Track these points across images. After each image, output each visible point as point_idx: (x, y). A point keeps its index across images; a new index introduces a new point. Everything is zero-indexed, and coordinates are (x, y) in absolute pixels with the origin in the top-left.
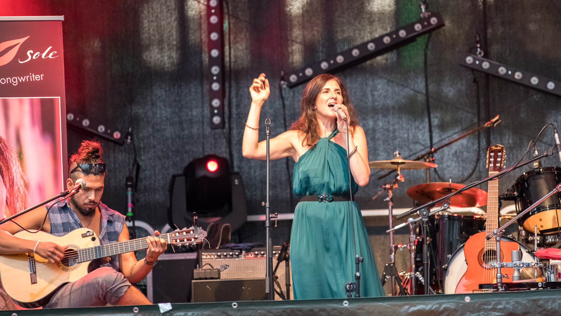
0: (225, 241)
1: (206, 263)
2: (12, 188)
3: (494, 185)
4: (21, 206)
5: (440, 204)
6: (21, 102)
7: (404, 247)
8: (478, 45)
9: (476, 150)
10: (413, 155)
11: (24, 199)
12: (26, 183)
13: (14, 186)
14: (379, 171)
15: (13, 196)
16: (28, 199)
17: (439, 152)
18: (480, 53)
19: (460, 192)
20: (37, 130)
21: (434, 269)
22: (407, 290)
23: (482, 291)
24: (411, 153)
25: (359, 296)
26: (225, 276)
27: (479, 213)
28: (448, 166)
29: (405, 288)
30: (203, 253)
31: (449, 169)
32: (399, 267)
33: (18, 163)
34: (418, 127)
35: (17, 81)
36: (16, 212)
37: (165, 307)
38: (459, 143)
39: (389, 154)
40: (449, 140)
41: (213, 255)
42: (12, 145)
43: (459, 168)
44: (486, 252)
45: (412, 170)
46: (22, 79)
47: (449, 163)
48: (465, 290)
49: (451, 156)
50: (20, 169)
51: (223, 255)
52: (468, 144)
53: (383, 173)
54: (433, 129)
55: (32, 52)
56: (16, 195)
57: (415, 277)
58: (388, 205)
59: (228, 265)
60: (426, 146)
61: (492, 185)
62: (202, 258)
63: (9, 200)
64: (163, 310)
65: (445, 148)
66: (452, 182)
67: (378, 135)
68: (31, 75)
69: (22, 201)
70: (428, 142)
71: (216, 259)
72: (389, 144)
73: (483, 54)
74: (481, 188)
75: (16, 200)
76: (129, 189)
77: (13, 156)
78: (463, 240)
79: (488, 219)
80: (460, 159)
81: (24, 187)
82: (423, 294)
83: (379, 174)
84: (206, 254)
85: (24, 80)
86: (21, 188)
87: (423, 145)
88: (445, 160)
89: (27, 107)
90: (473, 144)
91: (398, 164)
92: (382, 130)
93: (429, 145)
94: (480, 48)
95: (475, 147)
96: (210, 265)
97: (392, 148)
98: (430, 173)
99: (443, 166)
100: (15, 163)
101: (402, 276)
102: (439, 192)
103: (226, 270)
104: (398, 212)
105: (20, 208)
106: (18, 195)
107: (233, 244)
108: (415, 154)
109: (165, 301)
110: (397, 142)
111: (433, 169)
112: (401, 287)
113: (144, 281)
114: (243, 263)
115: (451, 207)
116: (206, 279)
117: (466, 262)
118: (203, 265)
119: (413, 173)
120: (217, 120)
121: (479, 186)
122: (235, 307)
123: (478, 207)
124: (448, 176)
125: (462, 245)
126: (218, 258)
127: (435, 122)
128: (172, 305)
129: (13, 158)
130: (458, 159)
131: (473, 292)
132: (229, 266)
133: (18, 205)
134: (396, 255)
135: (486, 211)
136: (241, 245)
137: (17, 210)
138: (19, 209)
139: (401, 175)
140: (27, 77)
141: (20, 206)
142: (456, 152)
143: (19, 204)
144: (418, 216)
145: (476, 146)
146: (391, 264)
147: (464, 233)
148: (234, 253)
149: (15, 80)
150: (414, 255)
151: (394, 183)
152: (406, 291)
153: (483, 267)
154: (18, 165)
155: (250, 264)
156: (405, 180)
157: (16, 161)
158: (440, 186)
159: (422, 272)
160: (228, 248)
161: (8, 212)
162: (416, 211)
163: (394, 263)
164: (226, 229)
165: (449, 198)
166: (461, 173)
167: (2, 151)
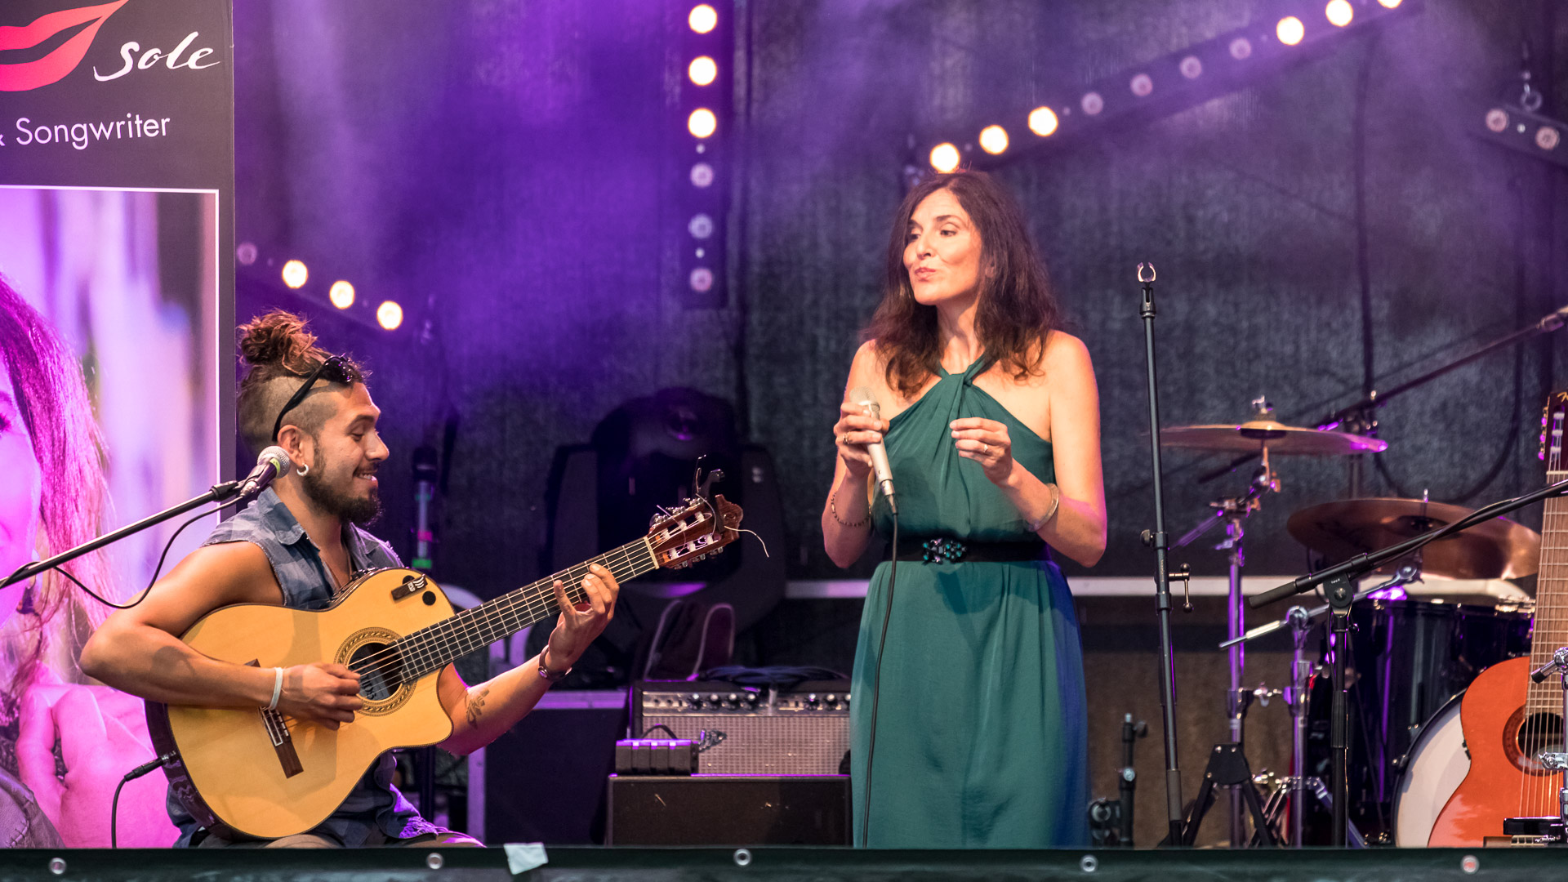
0: (715, 657)
1: (655, 724)
2: (60, 467)
3: (1561, 513)
4: (86, 524)
5: (1389, 564)
6: (97, 200)
7: (1274, 695)
8: (1527, 76)
9: (1506, 398)
10: (1308, 409)
11: (96, 504)
12: (105, 453)
13: (68, 462)
14: (1202, 458)
15: (64, 494)
16: (108, 505)
17: (1390, 403)
18: (1531, 101)
19: (1454, 532)
20: (144, 292)
21: (1365, 769)
22: (1279, 830)
23: (1515, 841)
24: (1303, 405)
25: (1131, 843)
26: (711, 767)
27: (1511, 599)
28: (1418, 450)
29: (1273, 823)
30: (645, 693)
31: (1421, 457)
32: (1254, 755)
33: (81, 392)
34: (1328, 325)
35: (85, 136)
36: (69, 543)
37: (525, 856)
38: (1454, 377)
39: (1233, 404)
40: (1423, 368)
41: (677, 698)
42: (65, 335)
43: (1451, 456)
44: (1531, 718)
45: (1303, 457)
46: (102, 131)
47: (1420, 440)
48: (1460, 836)
49: (1427, 420)
50: (88, 410)
51: (709, 700)
52: (1482, 380)
53: (1213, 463)
54: (1375, 331)
55: (135, 46)
56: (73, 491)
57: (1305, 789)
58: (1229, 564)
59: (723, 731)
60: (1352, 382)
61: (1556, 513)
62: (642, 709)
63: (50, 505)
64: (519, 864)
65: (1410, 392)
66: (1430, 498)
67: (1202, 345)
68: (129, 119)
69: (90, 511)
70: (1360, 371)
71: (686, 711)
72: (1235, 375)
73: (1539, 103)
74: (1519, 520)
75: (70, 507)
76: (423, 485)
77: (65, 370)
78: (1457, 680)
79: (1538, 617)
80: (1456, 427)
81: (96, 466)
82: (1329, 842)
83: (1201, 464)
84: (654, 695)
85: (107, 135)
86: (87, 470)
87: (1342, 381)
88: (1407, 429)
89: (114, 220)
90: (1499, 383)
91: (1262, 434)
92: (1214, 330)
93: (1361, 380)
94: (1531, 83)
95: (1504, 393)
96: (666, 729)
97: (1245, 385)
98: (1361, 469)
99: (1402, 447)
100: (71, 390)
101: (1263, 786)
102: (1387, 527)
103: (718, 747)
104: (1256, 586)
105: (83, 531)
106: (77, 491)
107: (741, 669)
108: (1317, 406)
109: (526, 838)
110: (1260, 368)
111: (1371, 457)
112: (1260, 819)
113: (461, 773)
114: (769, 727)
115: (1423, 576)
116: (653, 772)
117: (1466, 749)
118: (645, 731)
119: (1309, 465)
120: (701, 279)
121: (1512, 514)
122: (743, 863)
123: (1509, 580)
124: (1415, 480)
125: (1454, 697)
126: (693, 711)
127: (1382, 309)
128: (548, 851)
130: (1448, 426)
131: (1485, 843)
132: (725, 737)
133: (77, 521)
134: (1247, 721)
135: (1532, 595)
136: (766, 671)
137: (74, 537)
138: (79, 533)
139: (1271, 472)
140: (118, 125)
141: (82, 526)
142: (1444, 406)
143: (80, 519)
144: (1318, 600)
145: (1508, 389)
146: (1232, 746)
147: (1462, 659)
148: (742, 695)
149: (79, 132)
150: (1304, 722)
151: (1250, 497)
152: (1274, 832)
153: (1520, 768)
154: (80, 397)
155: (792, 731)
156: (1283, 486)
157: (74, 384)
158: (1393, 508)
159: (1327, 777)
160: (723, 679)
161: (47, 541)
162: (1313, 585)
163: (1241, 745)
164: (721, 620)
165: (1419, 547)
166: (1458, 471)
167: (34, 353)
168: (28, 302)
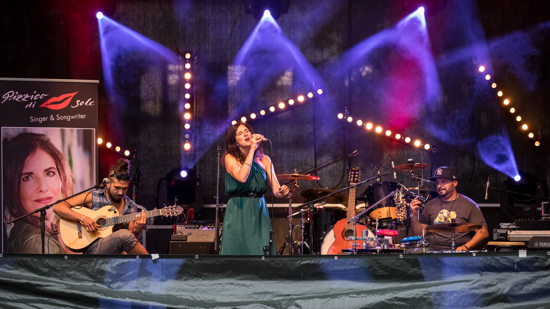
0: (190, 219)
2: (65, 182)
3: (353, 191)
5: (320, 201)
6: (72, 130)
7: (298, 226)
12: (74, 179)
15: (66, 187)
16: (74, 189)
17: (320, 170)
18: (347, 112)
19: (333, 195)
20: (81, 148)
21: (315, 240)
22: (298, 252)
23: (344, 254)
24: (303, 171)
26: (190, 239)
27: (343, 208)
28: (325, 179)
32: (294, 238)
33: (69, 167)
34: (308, 155)
35: (70, 118)
38: (332, 165)
39: (290, 170)
40: (326, 164)
41: (183, 227)
43: (331, 180)
44: (347, 230)
46: (73, 117)
48: (334, 253)
49: (327, 173)
50: (70, 171)
51: (189, 227)
52: (337, 166)
54: (317, 156)
55: (79, 101)
57: (304, 244)
58: (289, 201)
62: (176, 229)
63: (63, 189)
64: (154, 258)
65: (324, 168)
66: (328, 188)
68: (78, 115)
69: (71, 190)
71: (185, 229)
72: (290, 165)
75: (67, 189)
76: (134, 186)
78: (333, 223)
79: (348, 211)
80: (332, 175)
81: (72, 182)
82: (308, 254)
84: (178, 226)
86: (70, 182)
87: (310, 166)
88: (323, 175)
89: (75, 134)
91: (295, 176)
93: (314, 166)
94: (347, 108)
95: (341, 168)
96: (181, 232)
97: (292, 167)
98: (314, 183)
99: (322, 179)
100: (67, 167)
101: (296, 244)
102: (320, 194)
104: (294, 205)
105: (70, 194)
106: (68, 186)
107: (195, 221)
108: (306, 171)
109: (155, 253)
110: (295, 164)
111: (316, 181)
112: (295, 250)
114: (201, 233)
115: (326, 203)
116: (179, 240)
117: (334, 236)
118: (177, 233)
119: (304, 182)
122: (197, 258)
123: (343, 204)
124: (325, 185)
125: (332, 226)
128: (159, 255)
129: (67, 164)
131: (339, 254)
132: (192, 234)
134: (293, 231)
135: (347, 207)
136: (200, 222)
137: (68, 195)
139: (297, 183)
142: (330, 171)
143: (69, 191)
144: (307, 208)
147: (334, 219)
148: (195, 226)
149: (69, 118)
150: (303, 231)
151: (293, 188)
153: (345, 240)
155: (205, 233)
158: (321, 190)
159: (308, 242)
160: (192, 223)
161: (63, 196)
162: (306, 205)
163: (291, 236)
164: (192, 212)
165: (325, 198)
166: (333, 183)
167: (60, 160)
168: (59, 150)
